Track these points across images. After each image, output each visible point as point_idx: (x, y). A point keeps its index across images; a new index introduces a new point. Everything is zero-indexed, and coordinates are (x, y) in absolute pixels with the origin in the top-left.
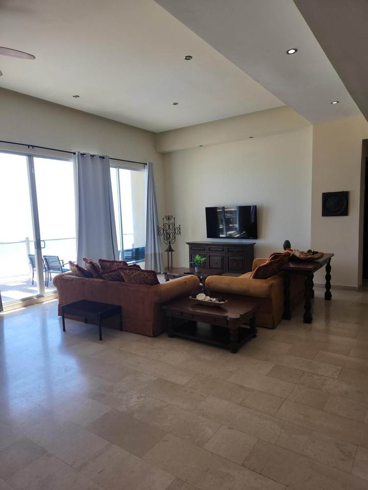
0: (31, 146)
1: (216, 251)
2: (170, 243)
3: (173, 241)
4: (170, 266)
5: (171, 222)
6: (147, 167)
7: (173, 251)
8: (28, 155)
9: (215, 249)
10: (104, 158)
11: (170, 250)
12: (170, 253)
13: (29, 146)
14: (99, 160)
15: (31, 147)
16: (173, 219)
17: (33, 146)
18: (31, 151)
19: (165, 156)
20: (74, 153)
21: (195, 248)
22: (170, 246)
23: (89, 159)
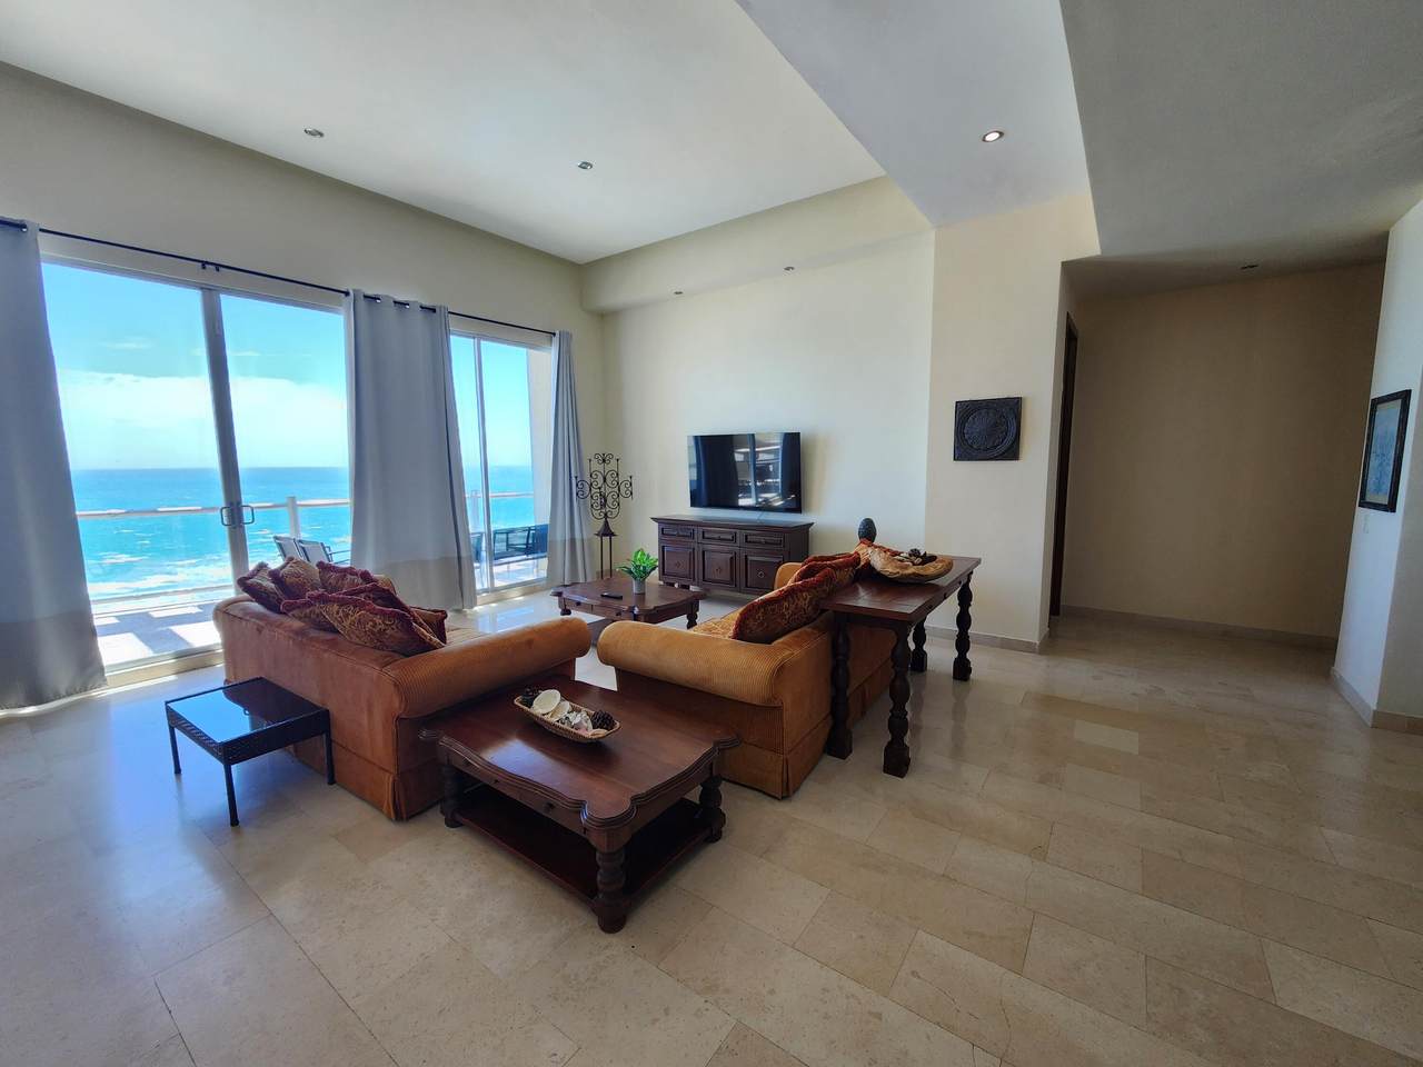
0: (212, 264)
1: (720, 539)
2: (606, 515)
3: (615, 512)
4: (606, 567)
5: (608, 468)
6: (556, 340)
7: (612, 534)
8: (202, 288)
9: (716, 536)
10: (434, 311)
11: (607, 532)
12: (606, 539)
13: (204, 264)
14: (419, 316)
15: (213, 267)
16: (613, 462)
17: (218, 266)
18: (210, 276)
19: (607, 320)
20: (347, 294)
21: (671, 530)
22: (606, 522)
23: (392, 311)
